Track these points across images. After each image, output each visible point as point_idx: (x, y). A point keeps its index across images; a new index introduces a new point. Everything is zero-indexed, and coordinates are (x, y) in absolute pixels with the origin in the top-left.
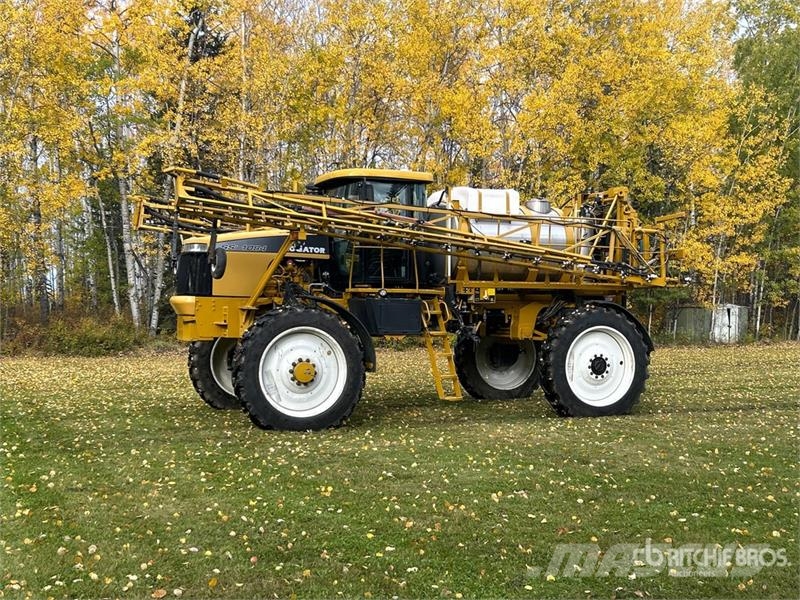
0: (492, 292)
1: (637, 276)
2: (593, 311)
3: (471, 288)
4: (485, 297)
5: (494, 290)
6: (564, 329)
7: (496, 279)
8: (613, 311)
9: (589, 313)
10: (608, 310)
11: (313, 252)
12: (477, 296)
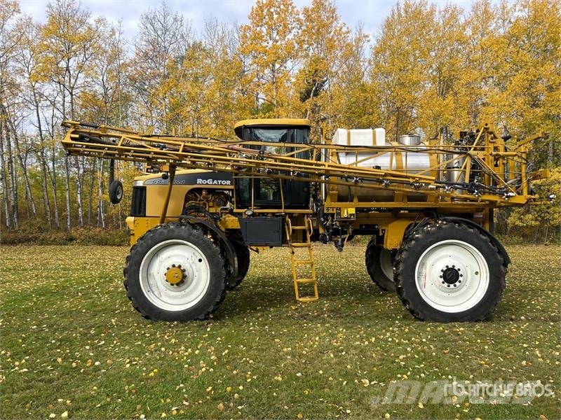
0: (352, 211)
1: (494, 194)
2: (444, 226)
3: (333, 208)
4: (345, 215)
5: (354, 209)
6: (413, 242)
7: (356, 200)
8: (464, 226)
9: (440, 228)
10: (459, 225)
11: (221, 184)
12: (339, 214)
